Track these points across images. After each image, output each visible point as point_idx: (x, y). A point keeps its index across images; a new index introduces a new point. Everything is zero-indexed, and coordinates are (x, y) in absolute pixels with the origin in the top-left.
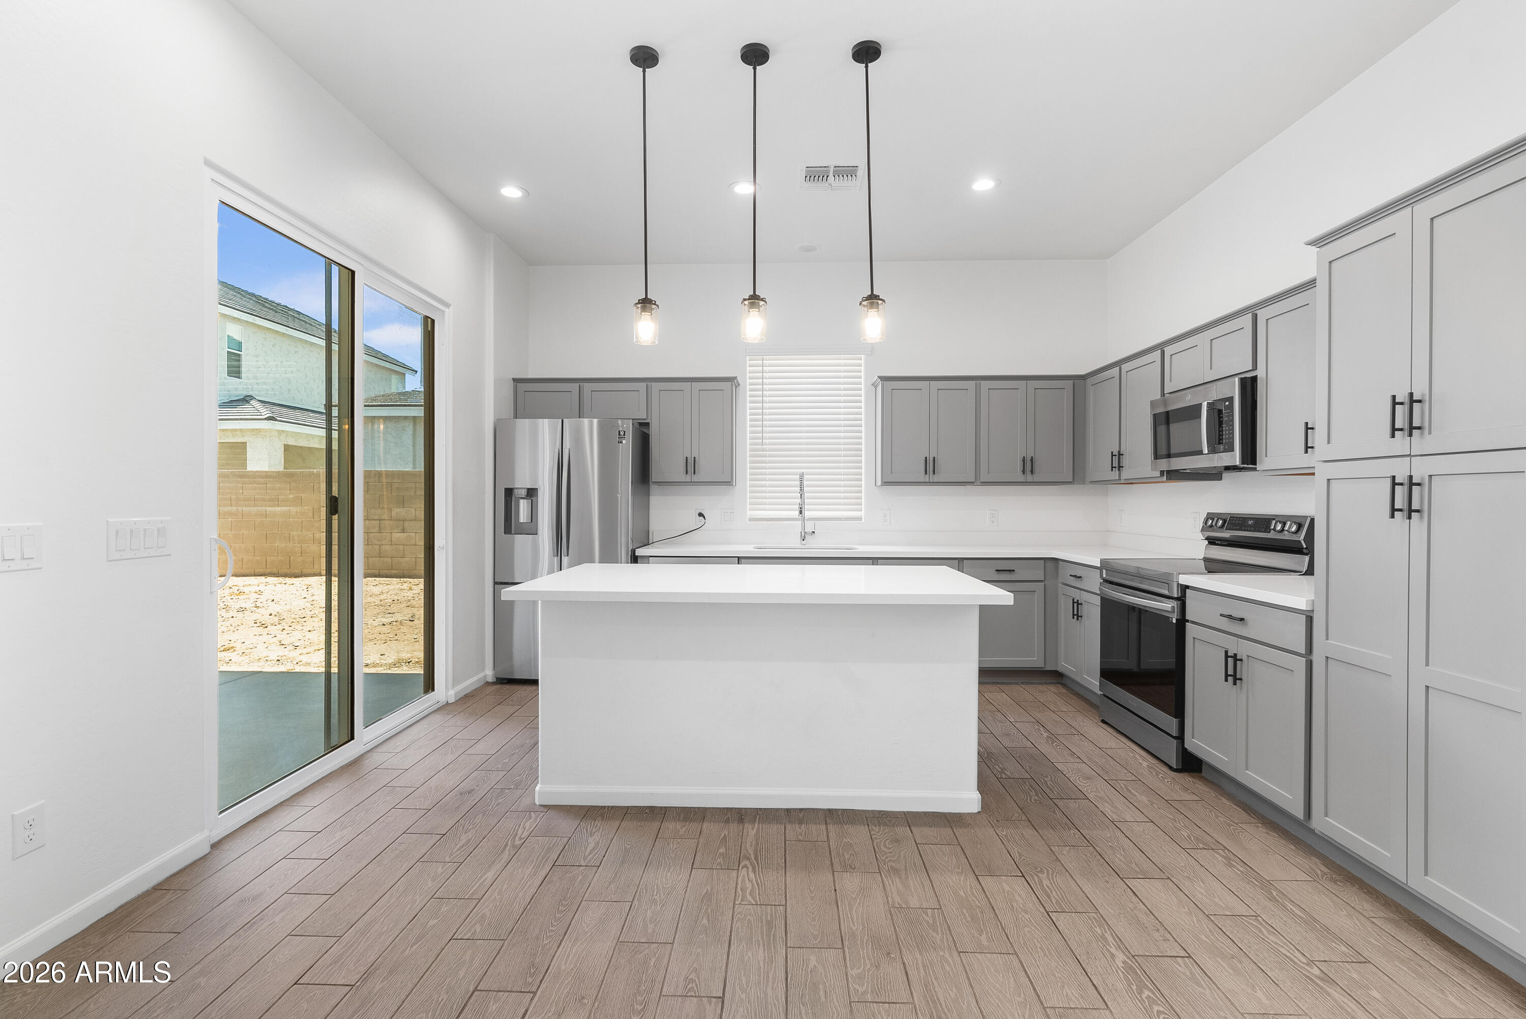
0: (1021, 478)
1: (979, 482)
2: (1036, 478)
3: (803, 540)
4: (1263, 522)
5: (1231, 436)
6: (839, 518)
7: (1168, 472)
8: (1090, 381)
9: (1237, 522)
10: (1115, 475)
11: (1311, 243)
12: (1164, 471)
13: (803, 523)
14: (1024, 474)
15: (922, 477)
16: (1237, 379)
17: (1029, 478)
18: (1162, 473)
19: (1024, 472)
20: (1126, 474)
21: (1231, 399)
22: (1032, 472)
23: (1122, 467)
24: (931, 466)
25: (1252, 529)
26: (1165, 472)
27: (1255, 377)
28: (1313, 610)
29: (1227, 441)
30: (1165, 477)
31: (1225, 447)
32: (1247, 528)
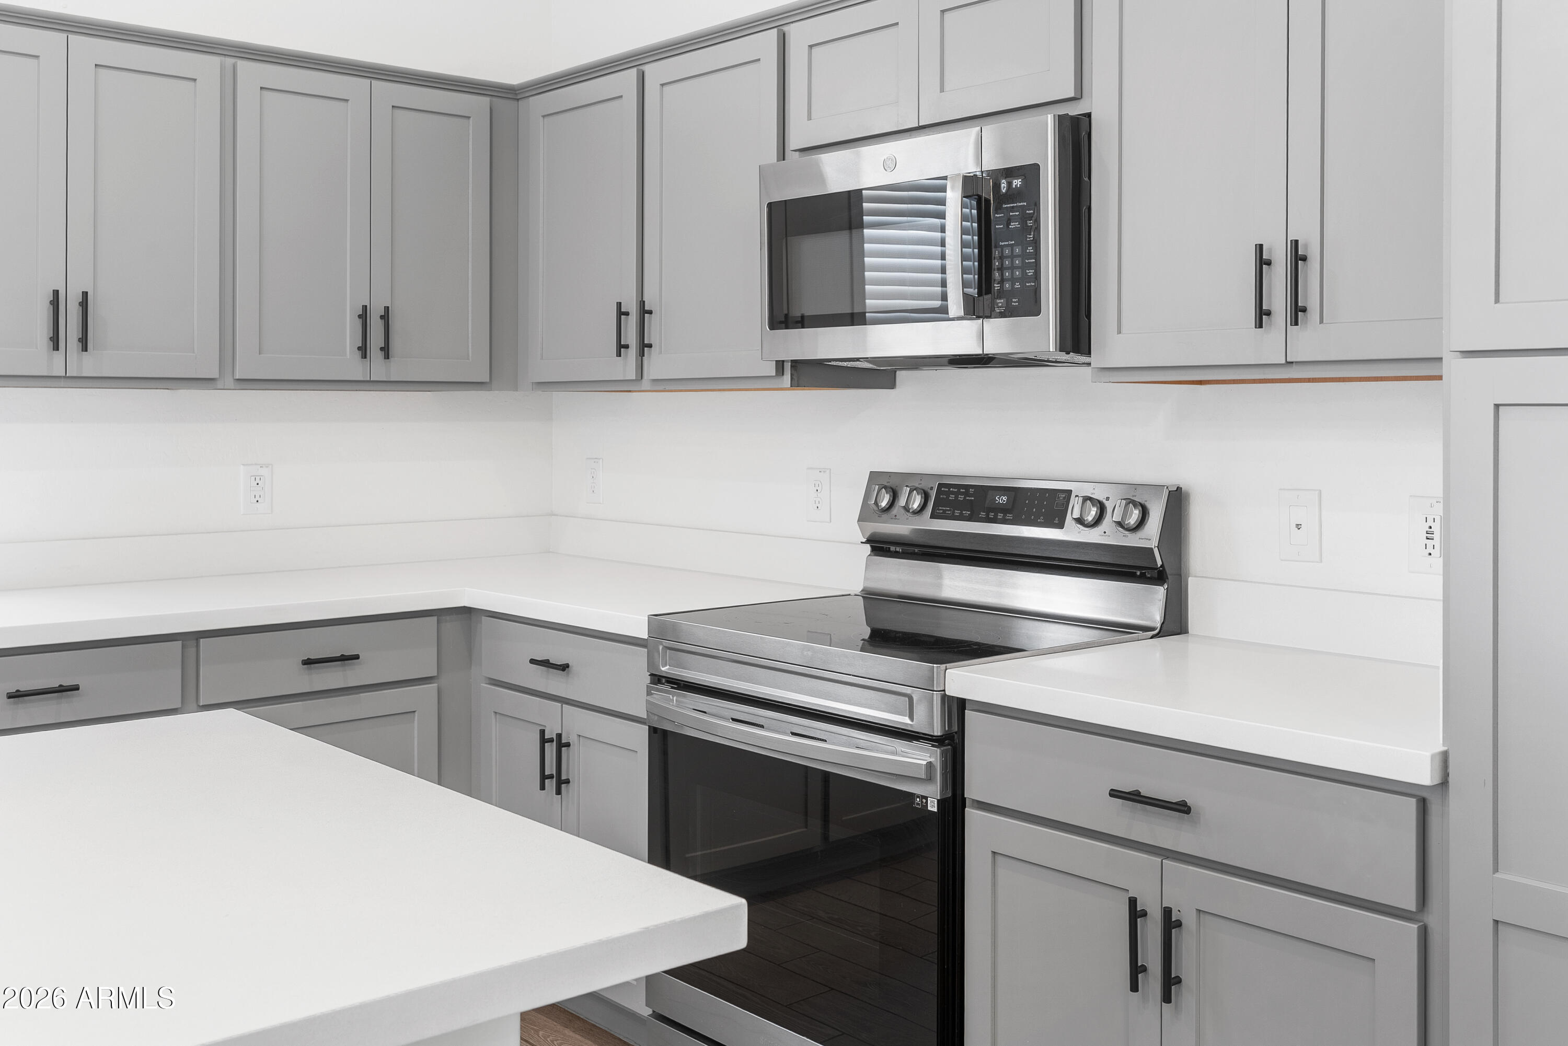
0: (357, 370)
1: (229, 379)
2: (397, 369)
4: (1043, 500)
5: (1030, 272)
7: (795, 364)
8: (539, 104)
9: (961, 498)
10: (627, 367)
12: (783, 361)
14: (364, 356)
16: (1050, 120)
17: (378, 368)
18: (780, 365)
19: (363, 350)
20: (656, 366)
21: (1031, 173)
22: (386, 351)
23: (650, 346)
25: (1010, 516)
26: (788, 366)
27: (1089, 115)
28: (1444, 783)
29: (1017, 285)
30: (787, 377)
31: (1015, 302)
32: (992, 515)
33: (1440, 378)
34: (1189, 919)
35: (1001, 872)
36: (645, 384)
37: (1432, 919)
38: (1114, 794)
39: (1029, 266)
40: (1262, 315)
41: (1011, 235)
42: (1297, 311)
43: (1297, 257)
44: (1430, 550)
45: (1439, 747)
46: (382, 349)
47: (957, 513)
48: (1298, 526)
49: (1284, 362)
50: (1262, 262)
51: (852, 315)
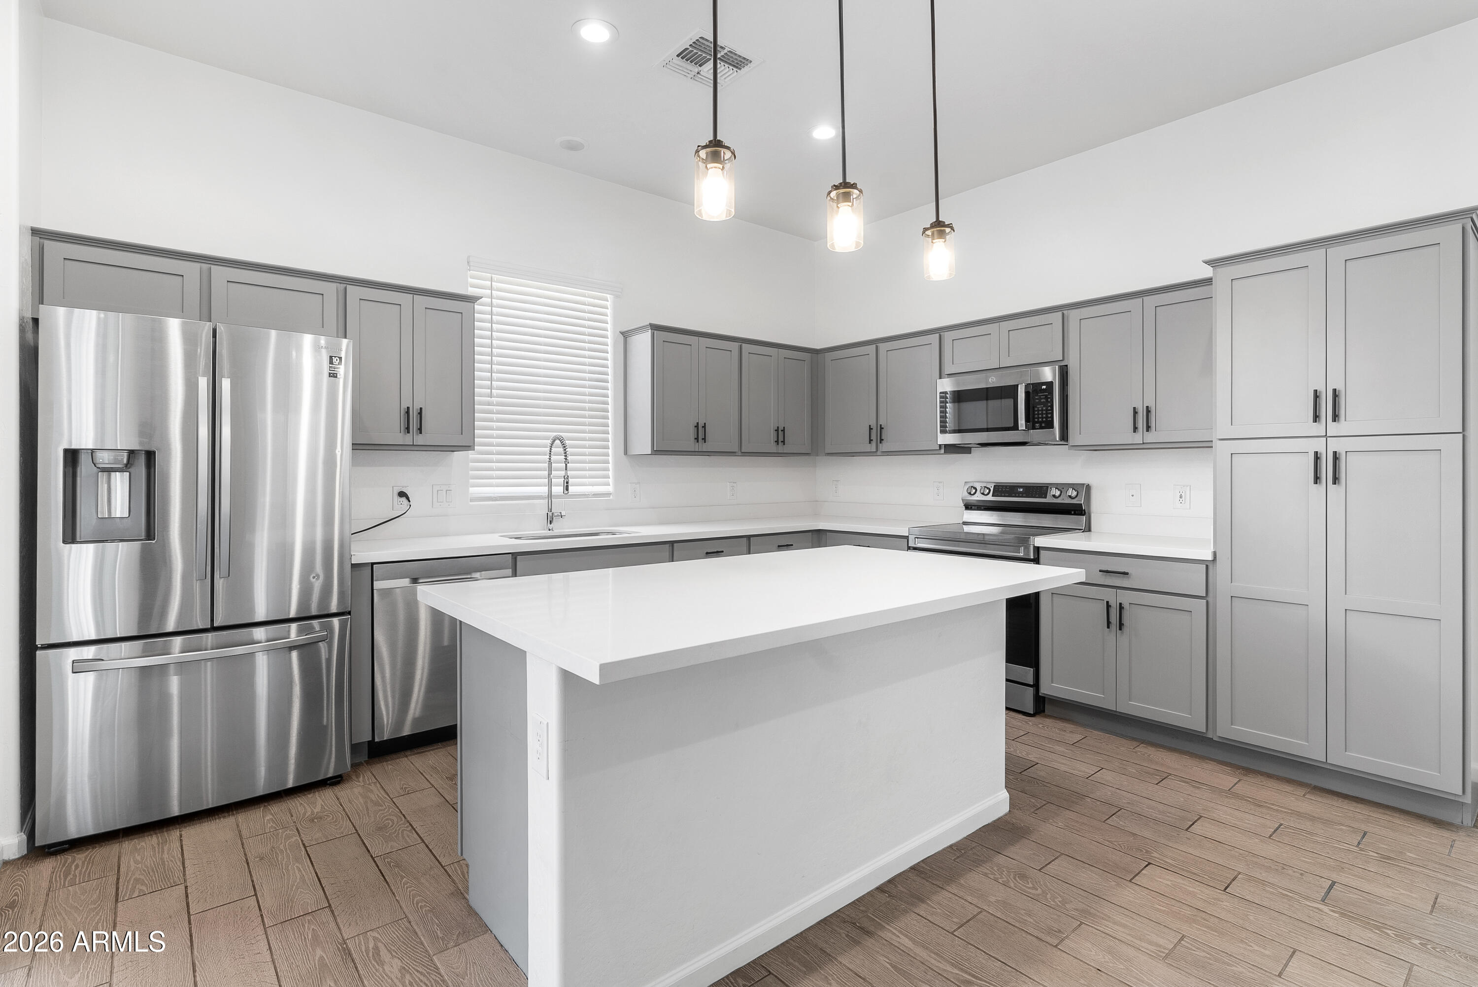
0: (773, 448)
1: (740, 452)
2: (789, 450)
3: (550, 524)
4: (1041, 490)
5: (1049, 415)
6: (586, 495)
7: (946, 446)
8: (829, 356)
9: (1004, 490)
10: (872, 446)
11: (1206, 262)
13: (550, 501)
14: (777, 445)
15: (691, 445)
16: (1054, 367)
17: (781, 449)
18: (941, 446)
20: (884, 447)
21: (1050, 384)
22: (785, 444)
23: (882, 440)
24: (701, 433)
25: (1024, 495)
26: (944, 447)
27: (1067, 366)
28: (1215, 559)
29: (1044, 419)
30: (942, 451)
31: (1043, 425)
32: (1017, 495)
33: (1212, 447)
34: (1126, 605)
35: (1054, 599)
36: (879, 453)
37: (1210, 599)
38: (1100, 571)
39: (1049, 413)
40: (1135, 429)
41: (1040, 403)
42: (1148, 428)
43: (1148, 411)
44: (1181, 501)
45: (1212, 550)
46: (776, 441)
47: (1003, 495)
48: (1133, 496)
49: (1142, 443)
50: (1135, 412)
51: (987, 428)
